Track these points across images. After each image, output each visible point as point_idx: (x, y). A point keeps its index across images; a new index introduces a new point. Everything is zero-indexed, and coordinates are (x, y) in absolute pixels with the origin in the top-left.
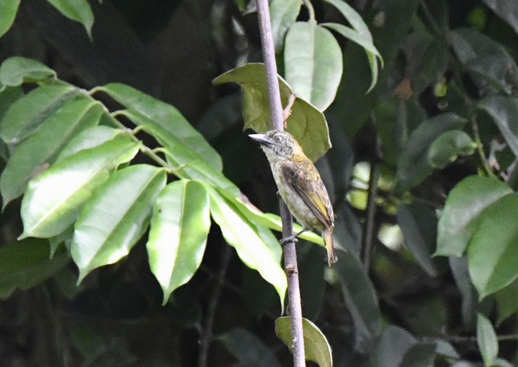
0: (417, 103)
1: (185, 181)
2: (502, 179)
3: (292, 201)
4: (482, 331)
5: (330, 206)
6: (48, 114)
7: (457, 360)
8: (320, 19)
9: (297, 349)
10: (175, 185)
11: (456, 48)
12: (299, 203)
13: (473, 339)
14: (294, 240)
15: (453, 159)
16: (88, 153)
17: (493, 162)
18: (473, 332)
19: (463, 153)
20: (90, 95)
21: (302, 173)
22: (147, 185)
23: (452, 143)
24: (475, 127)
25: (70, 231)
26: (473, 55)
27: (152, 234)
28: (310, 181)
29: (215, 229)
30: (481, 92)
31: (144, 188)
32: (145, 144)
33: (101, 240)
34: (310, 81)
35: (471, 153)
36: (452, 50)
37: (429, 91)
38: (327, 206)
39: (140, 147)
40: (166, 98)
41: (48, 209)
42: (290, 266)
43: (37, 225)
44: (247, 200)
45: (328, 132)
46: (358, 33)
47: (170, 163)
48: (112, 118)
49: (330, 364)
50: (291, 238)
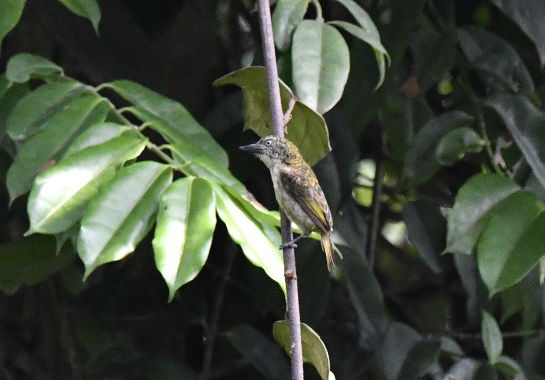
0: (424, 101)
1: (191, 178)
3: (289, 206)
4: (487, 329)
5: (328, 211)
6: (55, 110)
7: (463, 357)
8: (327, 17)
9: (295, 354)
10: (180, 183)
12: (297, 208)
13: (478, 336)
14: (293, 246)
15: (462, 156)
16: (94, 150)
17: (498, 160)
18: (477, 329)
19: (469, 150)
20: (97, 91)
21: (299, 179)
22: (152, 182)
23: (461, 140)
24: (483, 125)
25: (76, 228)
26: (480, 52)
27: (157, 231)
28: (307, 188)
29: (221, 226)
30: (488, 90)
31: (150, 185)
32: (152, 141)
33: (107, 237)
34: (317, 78)
35: (479, 150)
36: (459, 49)
37: (434, 89)
38: (325, 211)
39: (145, 144)
41: (54, 205)
42: (289, 272)
43: (43, 221)
44: (253, 197)
45: (328, 135)
46: (365, 31)
47: (176, 160)
48: (119, 115)
49: (328, 369)
50: (290, 243)
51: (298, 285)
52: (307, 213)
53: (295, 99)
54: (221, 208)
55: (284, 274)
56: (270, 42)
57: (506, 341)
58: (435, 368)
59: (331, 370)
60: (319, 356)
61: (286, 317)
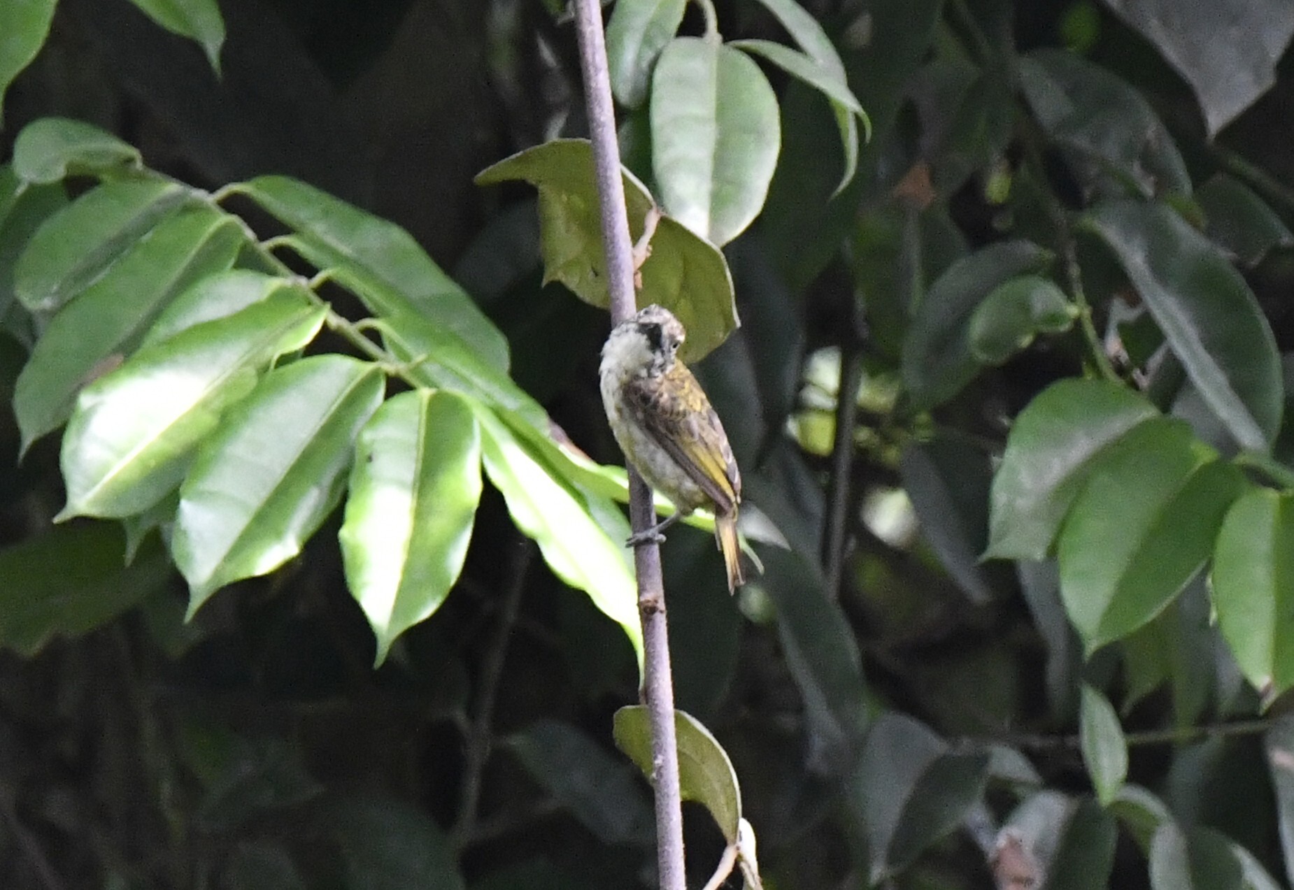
0: (944, 216)
1: (425, 393)
2: (1134, 385)
3: (645, 456)
4: (1092, 727)
6: (119, 247)
7: (1038, 788)
8: (729, 32)
9: (662, 781)
10: (402, 402)
11: (1032, 93)
12: (662, 460)
13: (1070, 741)
14: (656, 538)
15: (1026, 341)
16: (211, 331)
17: (1114, 346)
18: (1071, 726)
19: (1045, 329)
20: (216, 201)
21: (666, 396)
23: (1024, 306)
24: (1074, 271)
25: (170, 503)
26: (1067, 109)
27: (350, 510)
28: (684, 414)
29: (492, 499)
30: (1087, 193)
31: (335, 407)
32: (338, 310)
33: (239, 522)
34: (707, 166)
35: (1065, 327)
36: (1022, 101)
37: (972, 189)
39: (323, 317)
40: (386, 210)
41: (121, 454)
42: (649, 596)
43: (97, 489)
44: (562, 435)
45: (733, 293)
46: (813, 61)
47: (391, 354)
48: (264, 253)
49: (737, 813)
50: (650, 533)
51: (668, 625)
52: (685, 470)
53: (658, 212)
54: (492, 459)
55: (636, 602)
56: (601, 84)
57: (1134, 754)
58: (976, 815)
59: (744, 816)
60: (717, 786)
61: (642, 699)
